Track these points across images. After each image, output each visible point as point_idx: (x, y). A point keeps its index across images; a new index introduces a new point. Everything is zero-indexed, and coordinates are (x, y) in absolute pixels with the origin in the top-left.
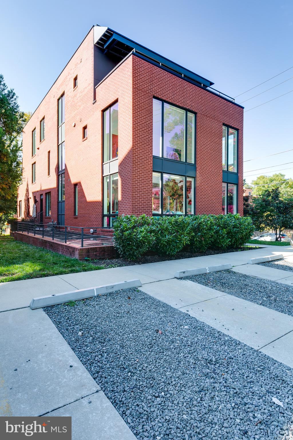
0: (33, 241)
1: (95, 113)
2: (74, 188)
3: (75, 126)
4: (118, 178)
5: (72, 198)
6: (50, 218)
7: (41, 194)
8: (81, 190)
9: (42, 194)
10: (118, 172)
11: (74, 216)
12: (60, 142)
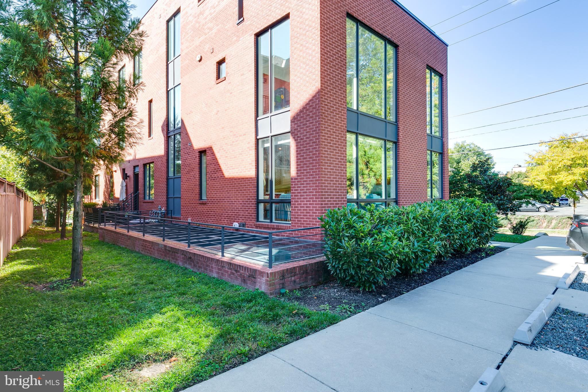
0: (142, 246)
1: (241, 39)
2: (199, 157)
3: (200, 61)
4: (290, 141)
5: (196, 172)
6: (152, 203)
7: (134, 165)
8: (214, 159)
9: (138, 166)
10: (290, 132)
11: (199, 200)
12: (171, 86)
